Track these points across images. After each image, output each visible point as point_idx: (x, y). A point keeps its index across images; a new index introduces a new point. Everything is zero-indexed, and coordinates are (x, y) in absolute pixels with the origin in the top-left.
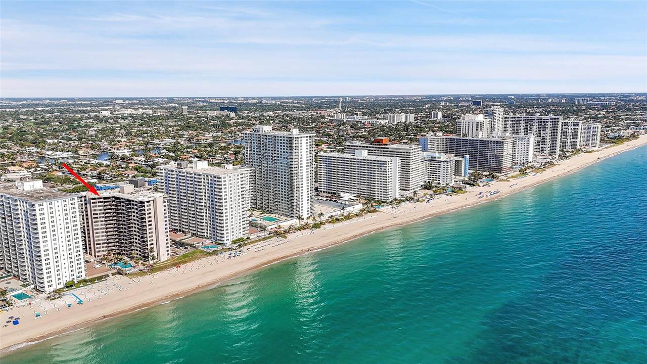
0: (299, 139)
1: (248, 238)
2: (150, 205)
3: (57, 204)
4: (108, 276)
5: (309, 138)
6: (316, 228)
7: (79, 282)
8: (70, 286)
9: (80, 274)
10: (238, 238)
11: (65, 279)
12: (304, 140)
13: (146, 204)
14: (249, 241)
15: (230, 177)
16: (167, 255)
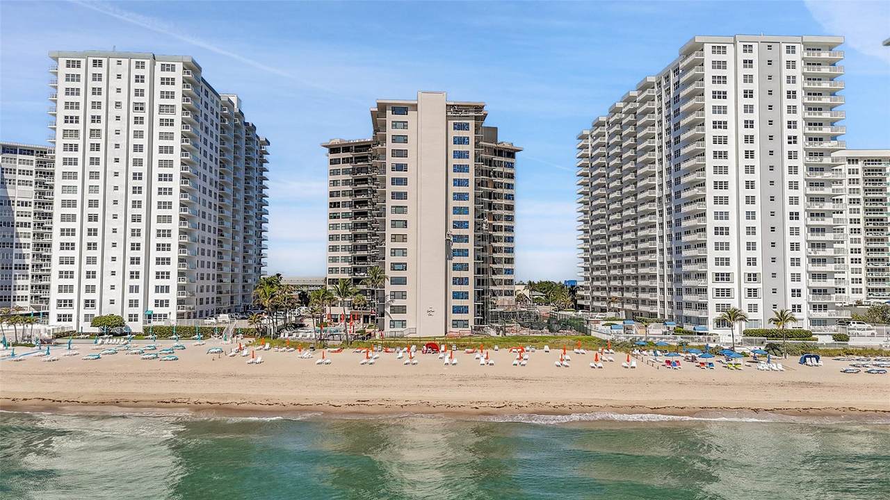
15: (749, 49)
16: (456, 324)
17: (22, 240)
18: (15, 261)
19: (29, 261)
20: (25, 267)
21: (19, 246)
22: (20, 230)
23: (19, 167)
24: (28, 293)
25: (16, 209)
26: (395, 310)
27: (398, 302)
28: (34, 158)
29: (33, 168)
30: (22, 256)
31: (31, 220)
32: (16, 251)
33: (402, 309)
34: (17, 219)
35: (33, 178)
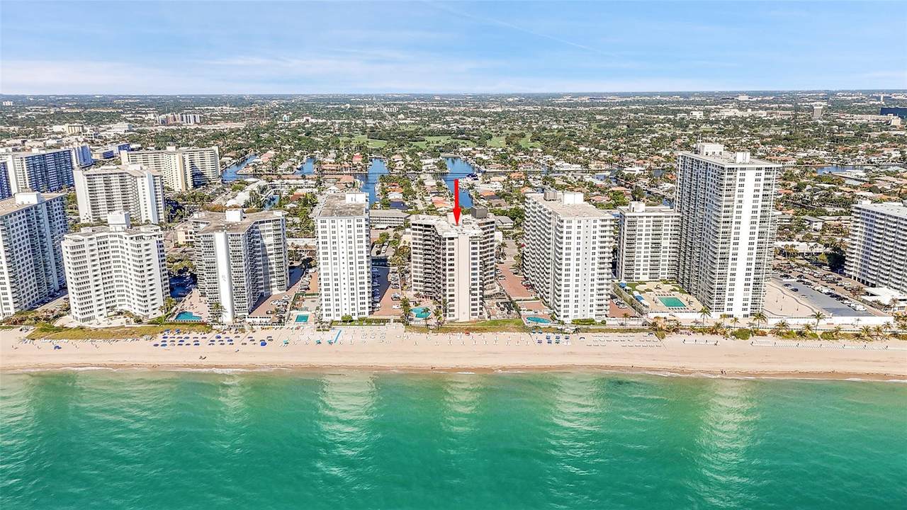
0: (739, 172)
1: (604, 323)
2: (453, 244)
3: (340, 223)
4: (388, 321)
5: (763, 172)
6: (737, 338)
7: (360, 320)
8: (347, 320)
9: (362, 311)
10: (584, 318)
11: (344, 312)
12: (750, 176)
13: (447, 241)
14: (603, 327)
15: (579, 222)
16: (473, 315)
17: (271, 261)
18: (270, 271)
19: (275, 270)
20: (273, 273)
21: (270, 264)
22: (270, 257)
23: (267, 229)
24: (275, 284)
25: (267, 248)
26: (450, 311)
27: (451, 308)
28: (271, 223)
29: (271, 228)
30: (271, 268)
31: (273, 252)
32: (269, 266)
33: (453, 311)
34: (269, 252)
35: (272, 233)
